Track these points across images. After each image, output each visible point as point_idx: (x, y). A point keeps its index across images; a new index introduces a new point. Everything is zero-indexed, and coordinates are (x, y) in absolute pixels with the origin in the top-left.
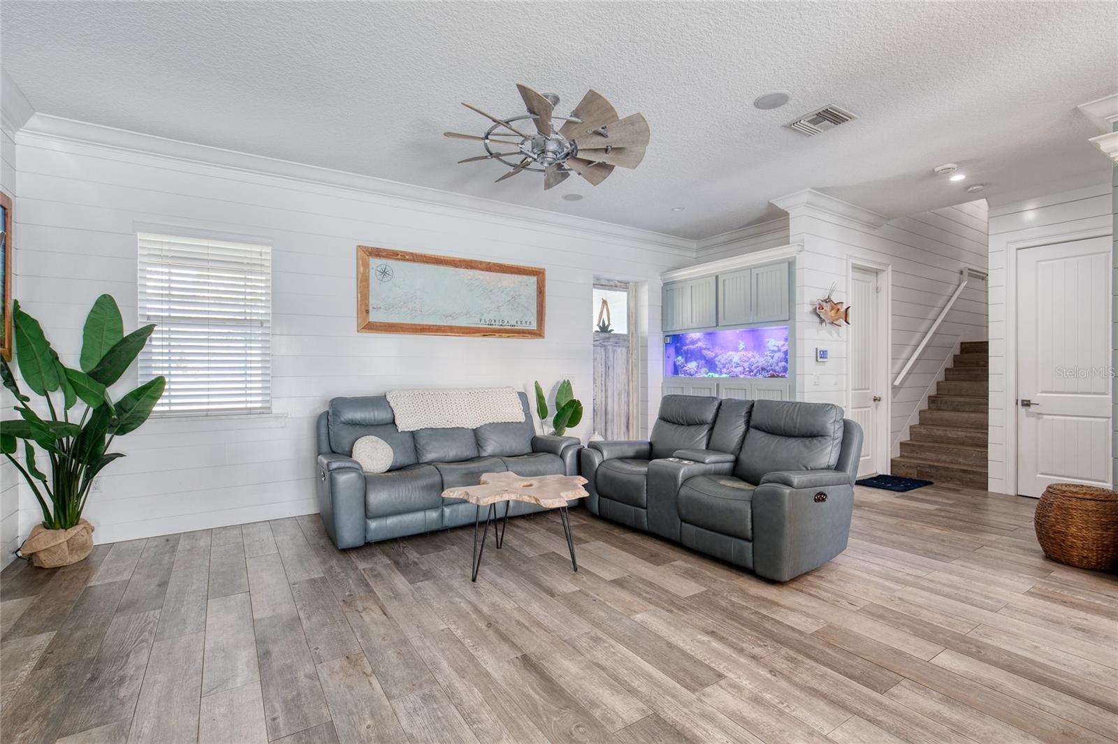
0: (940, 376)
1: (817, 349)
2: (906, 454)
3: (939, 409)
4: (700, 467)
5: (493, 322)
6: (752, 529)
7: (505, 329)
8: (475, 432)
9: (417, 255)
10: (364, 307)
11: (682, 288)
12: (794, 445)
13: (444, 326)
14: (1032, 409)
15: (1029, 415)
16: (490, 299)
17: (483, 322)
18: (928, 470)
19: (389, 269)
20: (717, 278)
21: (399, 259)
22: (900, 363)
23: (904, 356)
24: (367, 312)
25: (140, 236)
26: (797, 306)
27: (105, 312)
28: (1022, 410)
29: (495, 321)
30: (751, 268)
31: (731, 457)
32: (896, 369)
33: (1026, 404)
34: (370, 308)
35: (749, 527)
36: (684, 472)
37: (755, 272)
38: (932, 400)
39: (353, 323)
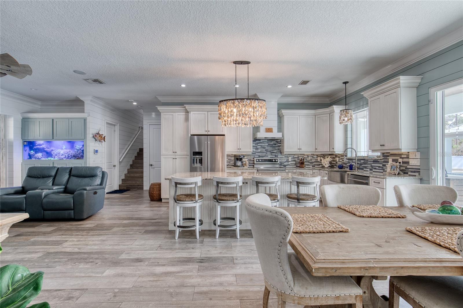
0: (133, 158)
1: (94, 150)
2: (123, 183)
3: (133, 168)
4: (52, 191)
6: (73, 206)
11: (34, 121)
12: (87, 180)
14: (153, 166)
15: (152, 168)
18: (129, 186)
20: (53, 120)
22: (122, 154)
23: (123, 152)
26: (87, 135)
28: (151, 167)
30: (69, 119)
31: (64, 187)
32: (120, 157)
33: (151, 165)
35: (73, 205)
36: (45, 193)
37: (70, 120)
38: (131, 166)
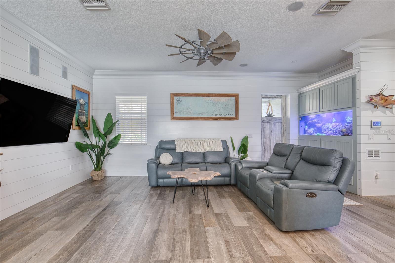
1: (371, 121)
4: (270, 174)
5: (217, 115)
7: (222, 117)
8: (204, 154)
9: (189, 94)
10: (173, 113)
11: (306, 95)
13: (199, 117)
16: (216, 107)
17: (213, 115)
19: (180, 100)
20: (320, 89)
21: (183, 96)
24: (174, 114)
25: (116, 97)
26: (357, 99)
27: (109, 117)
29: (218, 114)
30: (334, 83)
31: (289, 172)
34: (175, 113)
35: (272, 203)
37: (336, 85)
39: (169, 117)
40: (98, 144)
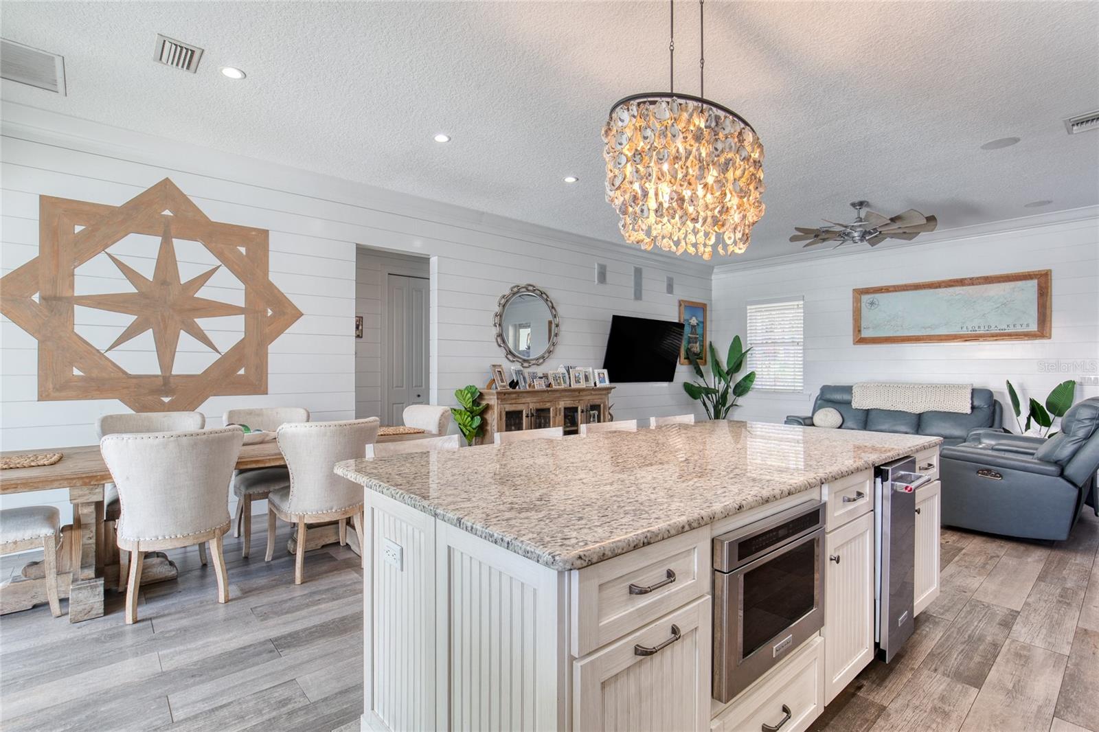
5: (976, 329)
7: (991, 334)
8: (920, 415)
9: (898, 286)
10: (858, 329)
13: (923, 336)
16: (973, 309)
17: (965, 329)
19: (876, 300)
21: (883, 292)
24: (860, 331)
25: (748, 307)
27: (737, 343)
29: (979, 327)
34: (862, 329)
39: (851, 339)
40: (717, 389)
